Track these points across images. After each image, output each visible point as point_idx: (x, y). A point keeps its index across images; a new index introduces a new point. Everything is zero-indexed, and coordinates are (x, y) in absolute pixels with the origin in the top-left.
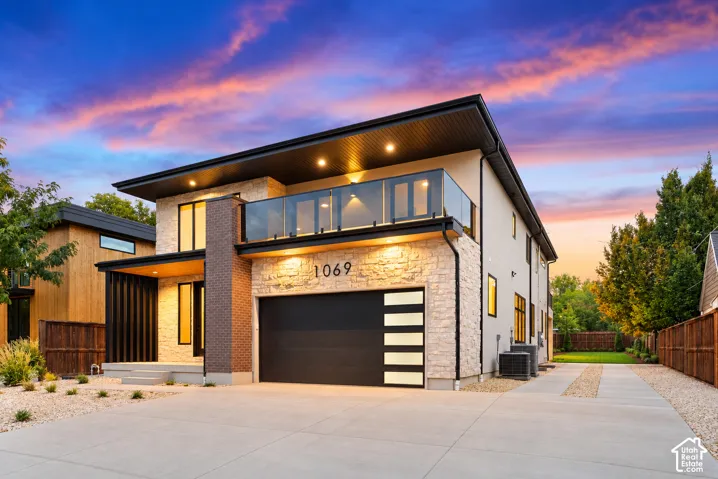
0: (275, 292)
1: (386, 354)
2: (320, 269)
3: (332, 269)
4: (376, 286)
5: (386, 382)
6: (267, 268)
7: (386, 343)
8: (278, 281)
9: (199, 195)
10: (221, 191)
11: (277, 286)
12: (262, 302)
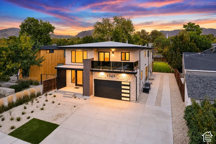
0: (98, 79)
1: (122, 94)
2: (108, 75)
3: (111, 76)
4: (120, 81)
5: (122, 99)
6: (96, 73)
7: (122, 92)
8: (99, 76)
9: (77, 50)
10: (83, 50)
11: (99, 77)
12: (95, 80)
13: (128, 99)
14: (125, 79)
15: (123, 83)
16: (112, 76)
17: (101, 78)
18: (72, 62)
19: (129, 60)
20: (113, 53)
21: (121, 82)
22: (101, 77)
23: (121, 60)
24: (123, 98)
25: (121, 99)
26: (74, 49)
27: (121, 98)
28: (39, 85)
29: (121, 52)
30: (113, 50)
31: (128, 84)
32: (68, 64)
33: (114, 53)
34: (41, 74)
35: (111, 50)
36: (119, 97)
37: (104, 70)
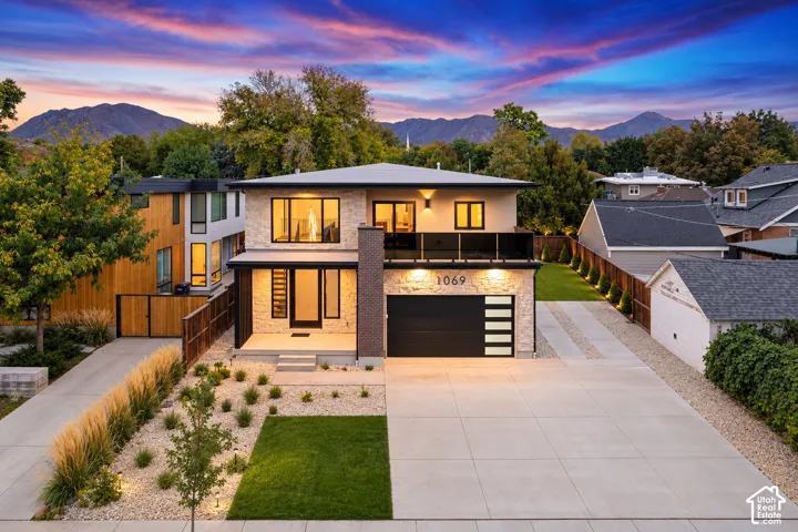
0: (404, 293)
1: (486, 336)
2: (442, 279)
3: (451, 280)
4: (482, 292)
5: (486, 353)
6: (398, 275)
7: (486, 328)
8: (407, 285)
9: (296, 193)
10: (320, 193)
11: (406, 288)
12: (390, 297)
13: (508, 350)
14: (497, 285)
15: (488, 301)
16: (455, 282)
17: (414, 289)
18: (272, 242)
19: (483, 228)
20: (428, 204)
21: (482, 297)
22: (415, 286)
23: (456, 228)
24: (488, 351)
25: (481, 354)
26: (286, 191)
27: (484, 350)
28: (107, 341)
29: (456, 203)
30: (428, 194)
31: (508, 301)
32: (256, 247)
33: (432, 204)
34: (118, 297)
35: (420, 196)
36: (475, 348)
37: (431, 261)
